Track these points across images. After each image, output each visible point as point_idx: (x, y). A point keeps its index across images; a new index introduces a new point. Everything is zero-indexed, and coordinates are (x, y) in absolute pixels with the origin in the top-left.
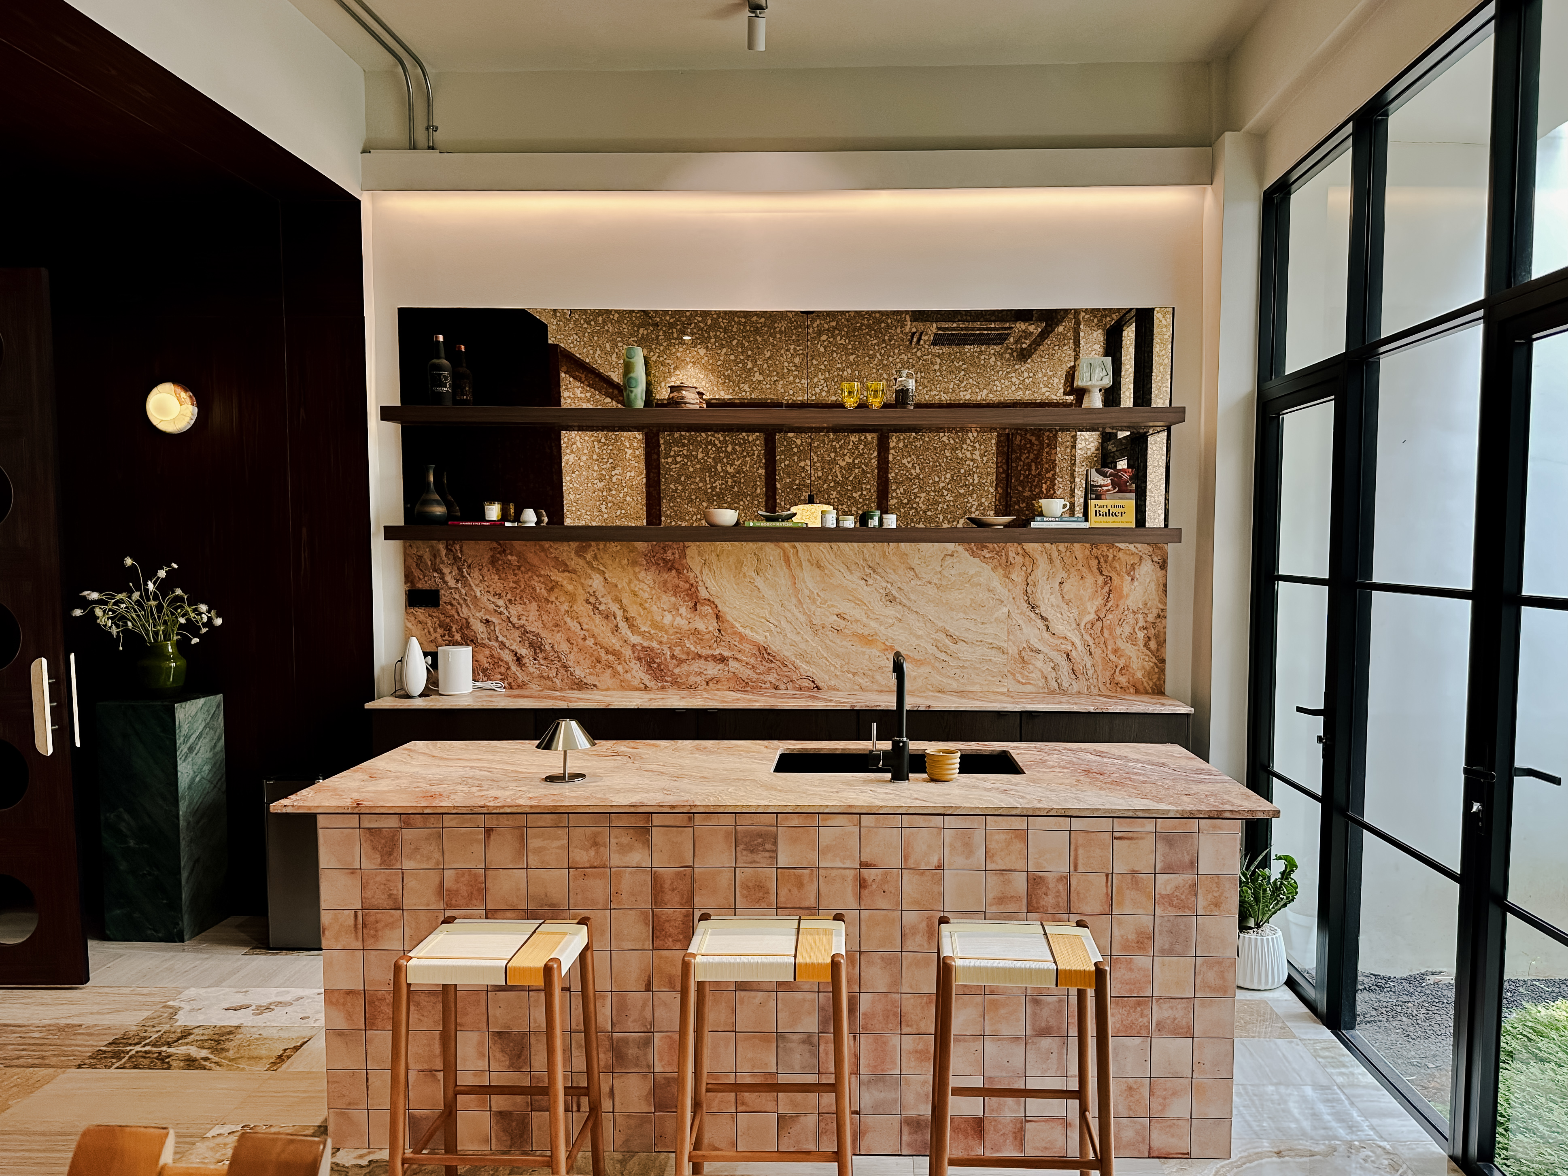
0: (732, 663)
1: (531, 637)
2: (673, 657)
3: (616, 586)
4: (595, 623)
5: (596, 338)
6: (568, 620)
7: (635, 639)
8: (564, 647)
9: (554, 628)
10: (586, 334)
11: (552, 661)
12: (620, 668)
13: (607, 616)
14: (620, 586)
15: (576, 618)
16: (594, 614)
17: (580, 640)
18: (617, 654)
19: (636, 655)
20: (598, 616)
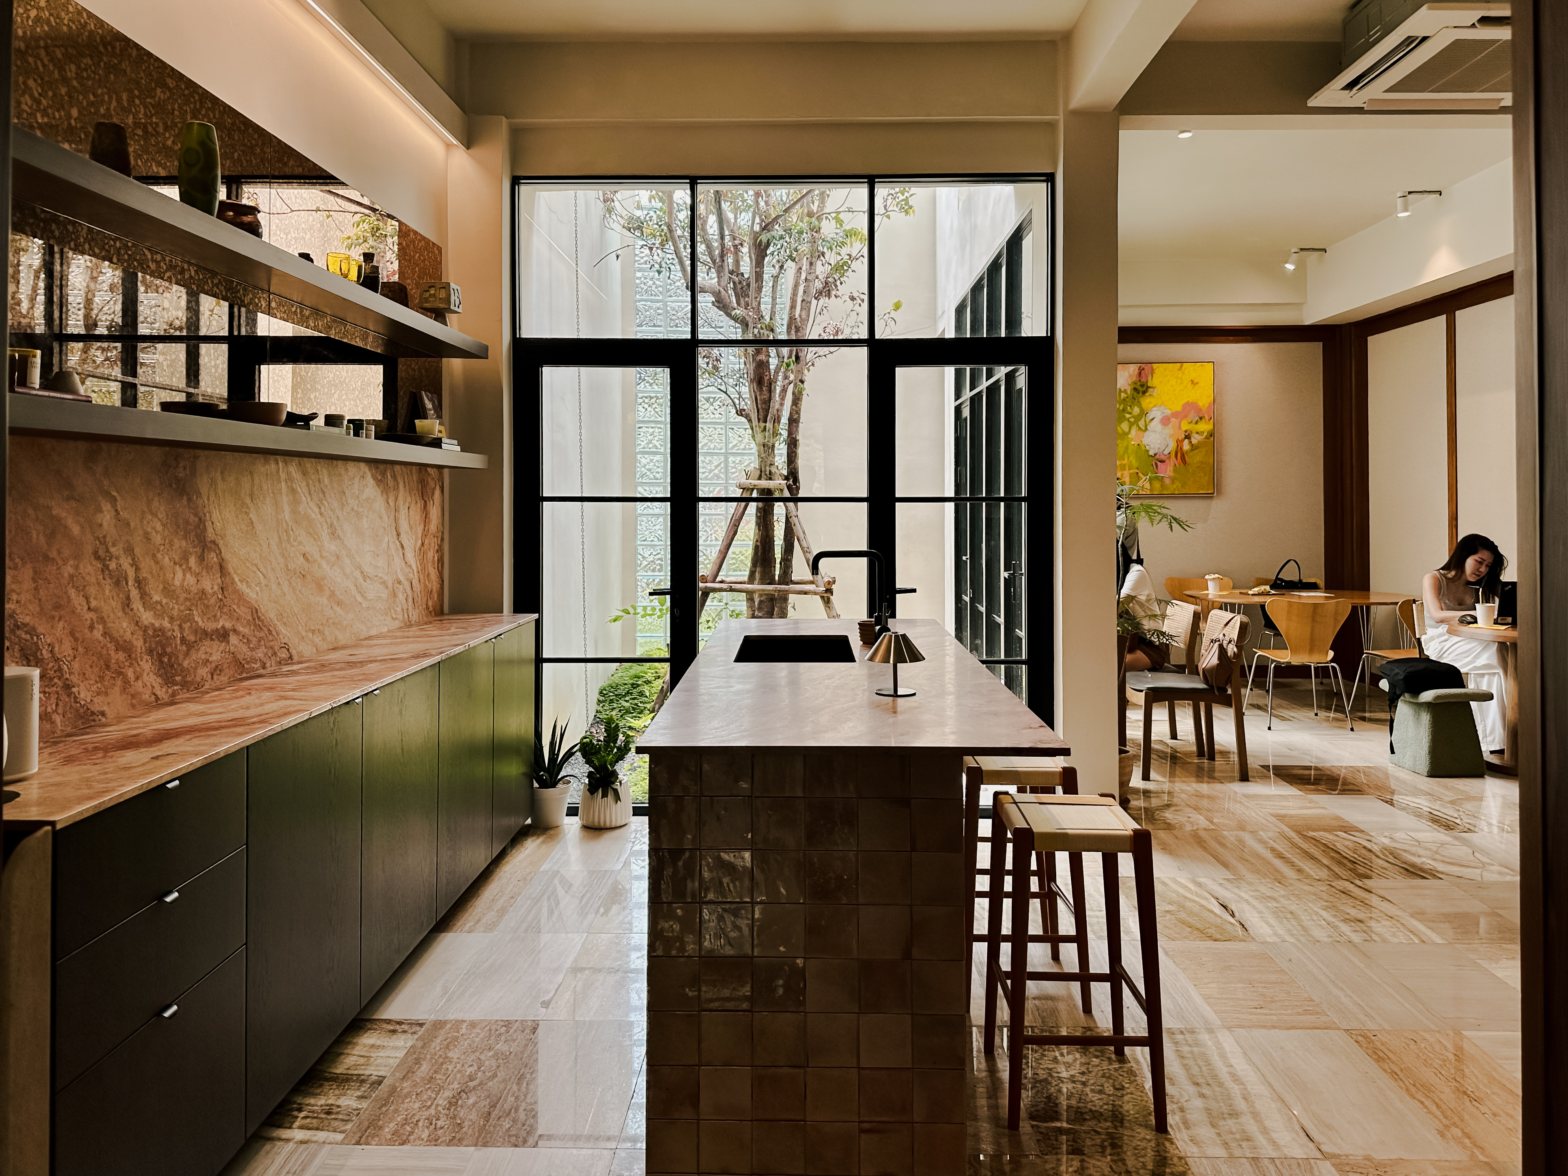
0: (233, 639)
1: (24, 636)
2: (183, 639)
3: (128, 524)
4: (104, 594)
5: (112, 77)
6: (72, 592)
7: (147, 617)
8: (65, 649)
9: (54, 613)
10: (102, 64)
11: (51, 679)
12: (130, 674)
13: (119, 581)
14: (132, 524)
15: (82, 590)
16: (104, 579)
17: (86, 631)
18: (125, 647)
19: (147, 645)
20: (109, 581)
